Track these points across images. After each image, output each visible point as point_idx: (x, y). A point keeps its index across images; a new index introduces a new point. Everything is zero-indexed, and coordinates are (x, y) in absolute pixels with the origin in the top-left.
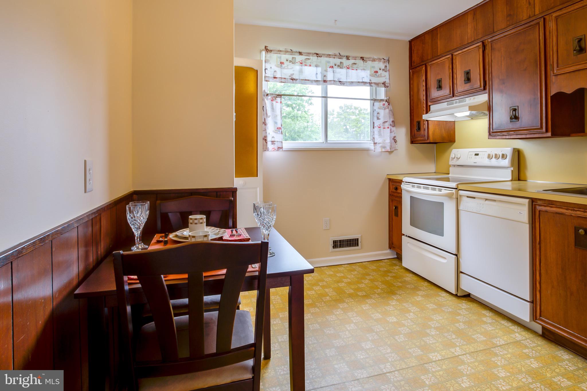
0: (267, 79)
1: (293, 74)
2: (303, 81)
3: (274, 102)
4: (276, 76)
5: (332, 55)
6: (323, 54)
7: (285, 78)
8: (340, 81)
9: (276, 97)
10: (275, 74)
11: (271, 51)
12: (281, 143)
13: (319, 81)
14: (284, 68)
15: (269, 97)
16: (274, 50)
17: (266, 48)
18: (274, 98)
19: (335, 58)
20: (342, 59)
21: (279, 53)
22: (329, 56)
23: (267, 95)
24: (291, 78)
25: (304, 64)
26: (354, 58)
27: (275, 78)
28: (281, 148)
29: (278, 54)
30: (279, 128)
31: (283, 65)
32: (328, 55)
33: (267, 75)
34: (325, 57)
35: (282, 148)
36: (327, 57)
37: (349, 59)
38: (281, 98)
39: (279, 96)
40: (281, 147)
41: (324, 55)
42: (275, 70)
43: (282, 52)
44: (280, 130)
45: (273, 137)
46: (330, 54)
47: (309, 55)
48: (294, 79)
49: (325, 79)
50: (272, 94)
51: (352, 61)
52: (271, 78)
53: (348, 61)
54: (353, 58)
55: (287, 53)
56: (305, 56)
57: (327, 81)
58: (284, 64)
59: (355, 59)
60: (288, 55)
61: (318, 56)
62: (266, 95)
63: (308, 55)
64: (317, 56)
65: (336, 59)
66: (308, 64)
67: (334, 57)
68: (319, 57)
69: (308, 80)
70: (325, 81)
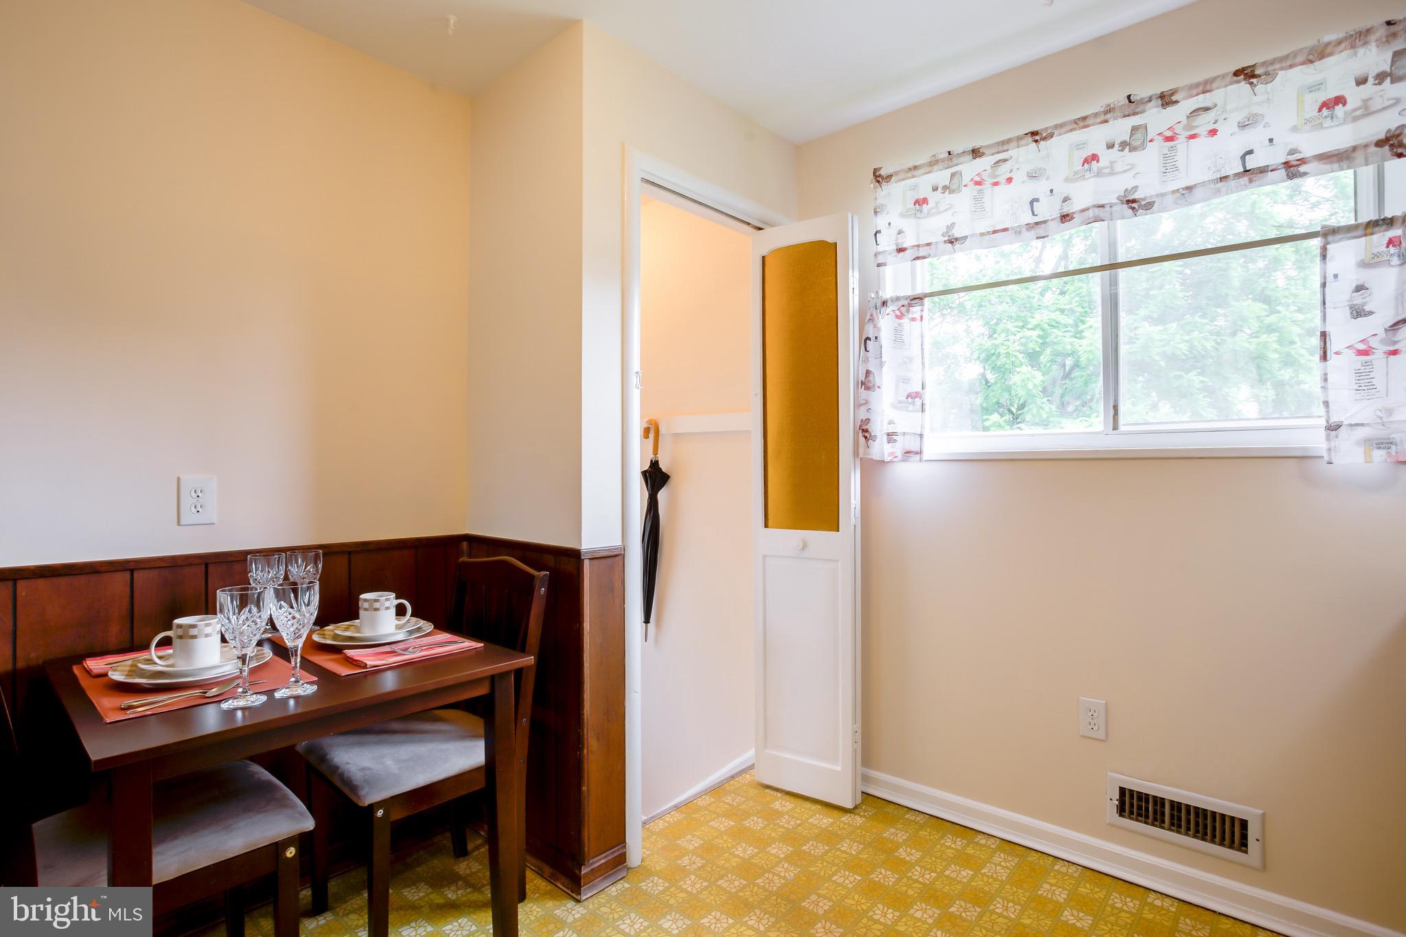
0: (881, 259)
1: (953, 224)
2: (987, 237)
3: (905, 321)
4: (902, 243)
5: (1096, 115)
6: (1056, 127)
7: (929, 244)
8: (1131, 198)
9: (910, 305)
10: (899, 241)
11: (890, 176)
12: (918, 438)
13: (1045, 222)
14: (929, 214)
15: (891, 308)
16: (897, 173)
17: (878, 174)
18: (903, 309)
19: (1106, 121)
20: (1143, 112)
21: (909, 175)
22: (1081, 124)
23: (884, 303)
24: (946, 238)
25: (989, 181)
26: (1200, 89)
27: (900, 250)
28: (917, 453)
29: (909, 178)
30: (914, 395)
31: (924, 206)
32: (1076, 123)
33: (880, 248)
34: (1066, 132)
35: (920, 453)
36: (1071, 130)
37: (1177, 102)
38: (922, 305)
39: (917, 301)
40: (915, 448)
41: (1061, 126)
42: (899, 228)
43: (918, 169)
44: (917, 400)
45: (891, 422)
46: (1084, 114)
47: (1005, 148)
48: (957, 239)
49: (1066, 210)
50: (898, 299)
51: (1187, 105)
52: (890, 254)
53: (1170, 109)
54: (1195, 92)
55: (935, 167)
56: (993, 154)
57: (1073, 213)
58: (927, 204)
59: (1204, 92)
60: (937, 171)
61: (1037, 138)
62: (879, 305)
63: (1001, 149)
64: (1036, 141)
65: (1111, 122)
66: (1002, 179)
67: (1102, 118)
68: (1042, 142)
69: (1005, 230)
70: (1068, 215)
